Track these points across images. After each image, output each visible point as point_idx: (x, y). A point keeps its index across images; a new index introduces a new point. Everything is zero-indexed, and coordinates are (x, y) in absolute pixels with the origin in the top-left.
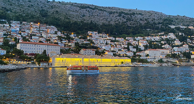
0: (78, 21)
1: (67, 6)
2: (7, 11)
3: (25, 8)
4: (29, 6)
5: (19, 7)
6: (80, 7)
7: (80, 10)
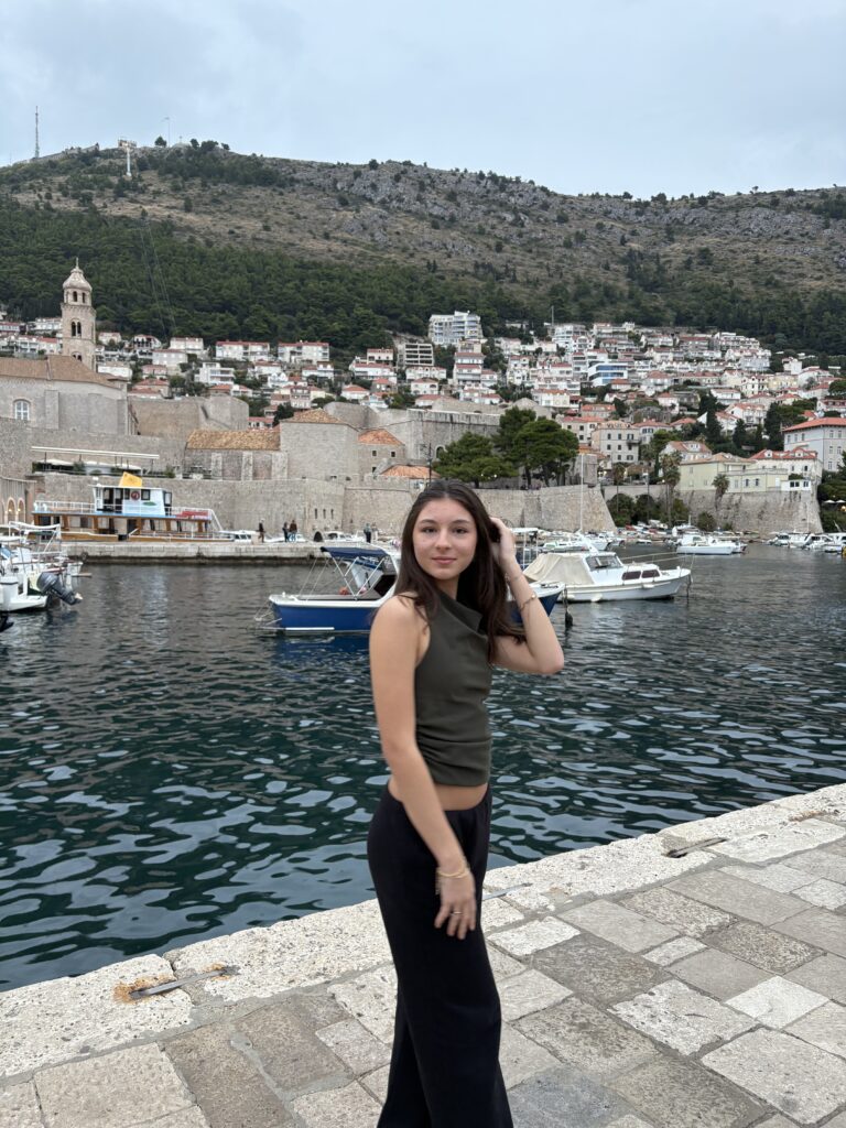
0: (836, 291)
1: (744, 213)
2: (498, 277)
3: (557, 253)
4: (568, 245)
5: (530, 251)
6: (818, 211)
7: (827, 226)
